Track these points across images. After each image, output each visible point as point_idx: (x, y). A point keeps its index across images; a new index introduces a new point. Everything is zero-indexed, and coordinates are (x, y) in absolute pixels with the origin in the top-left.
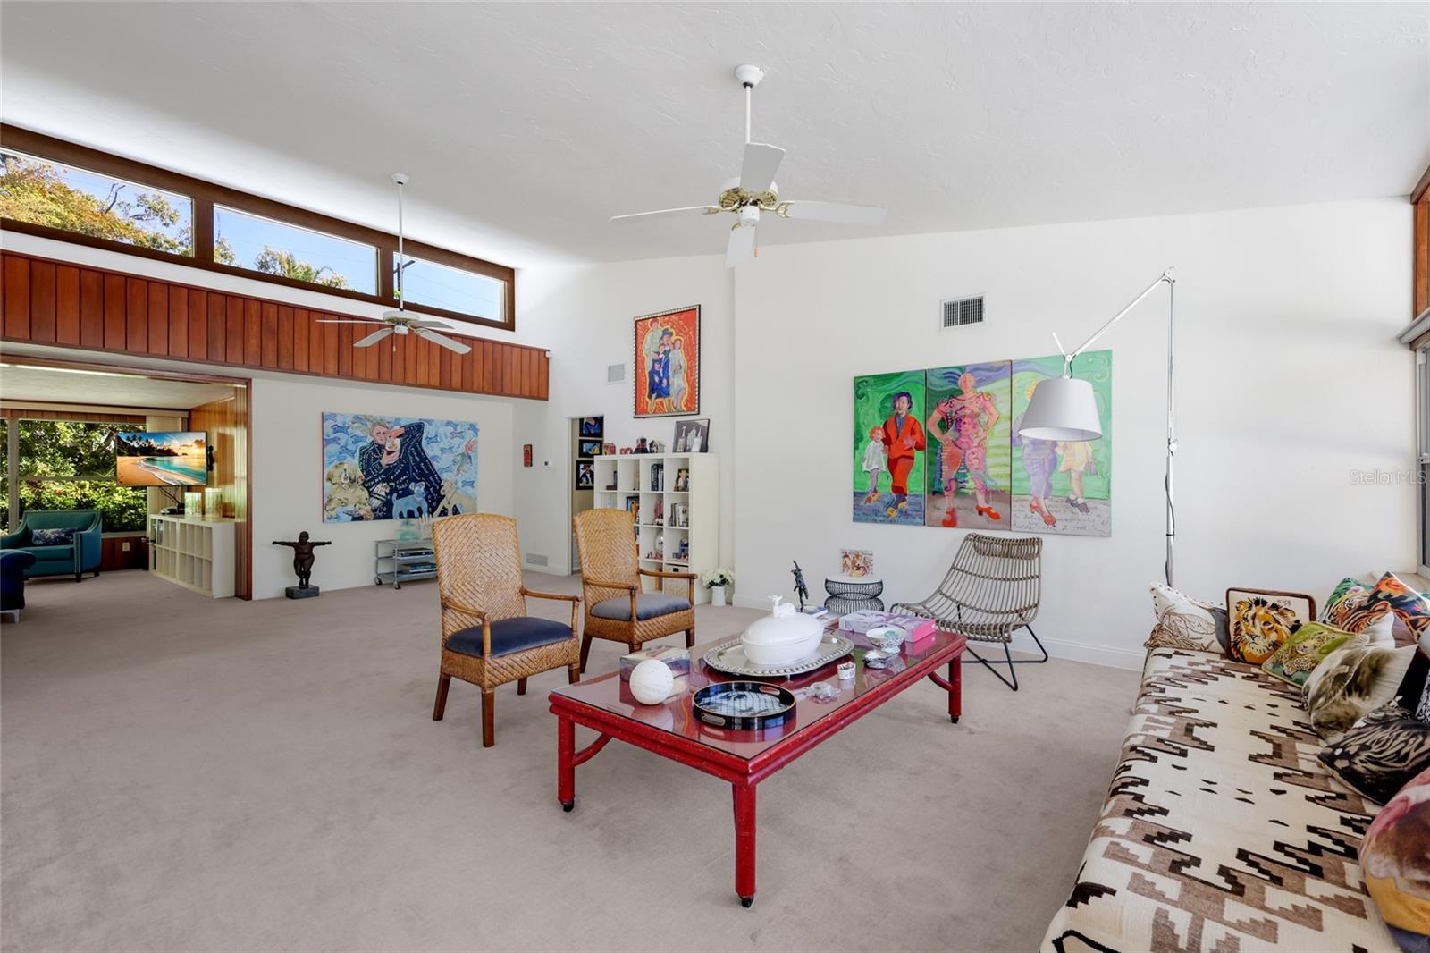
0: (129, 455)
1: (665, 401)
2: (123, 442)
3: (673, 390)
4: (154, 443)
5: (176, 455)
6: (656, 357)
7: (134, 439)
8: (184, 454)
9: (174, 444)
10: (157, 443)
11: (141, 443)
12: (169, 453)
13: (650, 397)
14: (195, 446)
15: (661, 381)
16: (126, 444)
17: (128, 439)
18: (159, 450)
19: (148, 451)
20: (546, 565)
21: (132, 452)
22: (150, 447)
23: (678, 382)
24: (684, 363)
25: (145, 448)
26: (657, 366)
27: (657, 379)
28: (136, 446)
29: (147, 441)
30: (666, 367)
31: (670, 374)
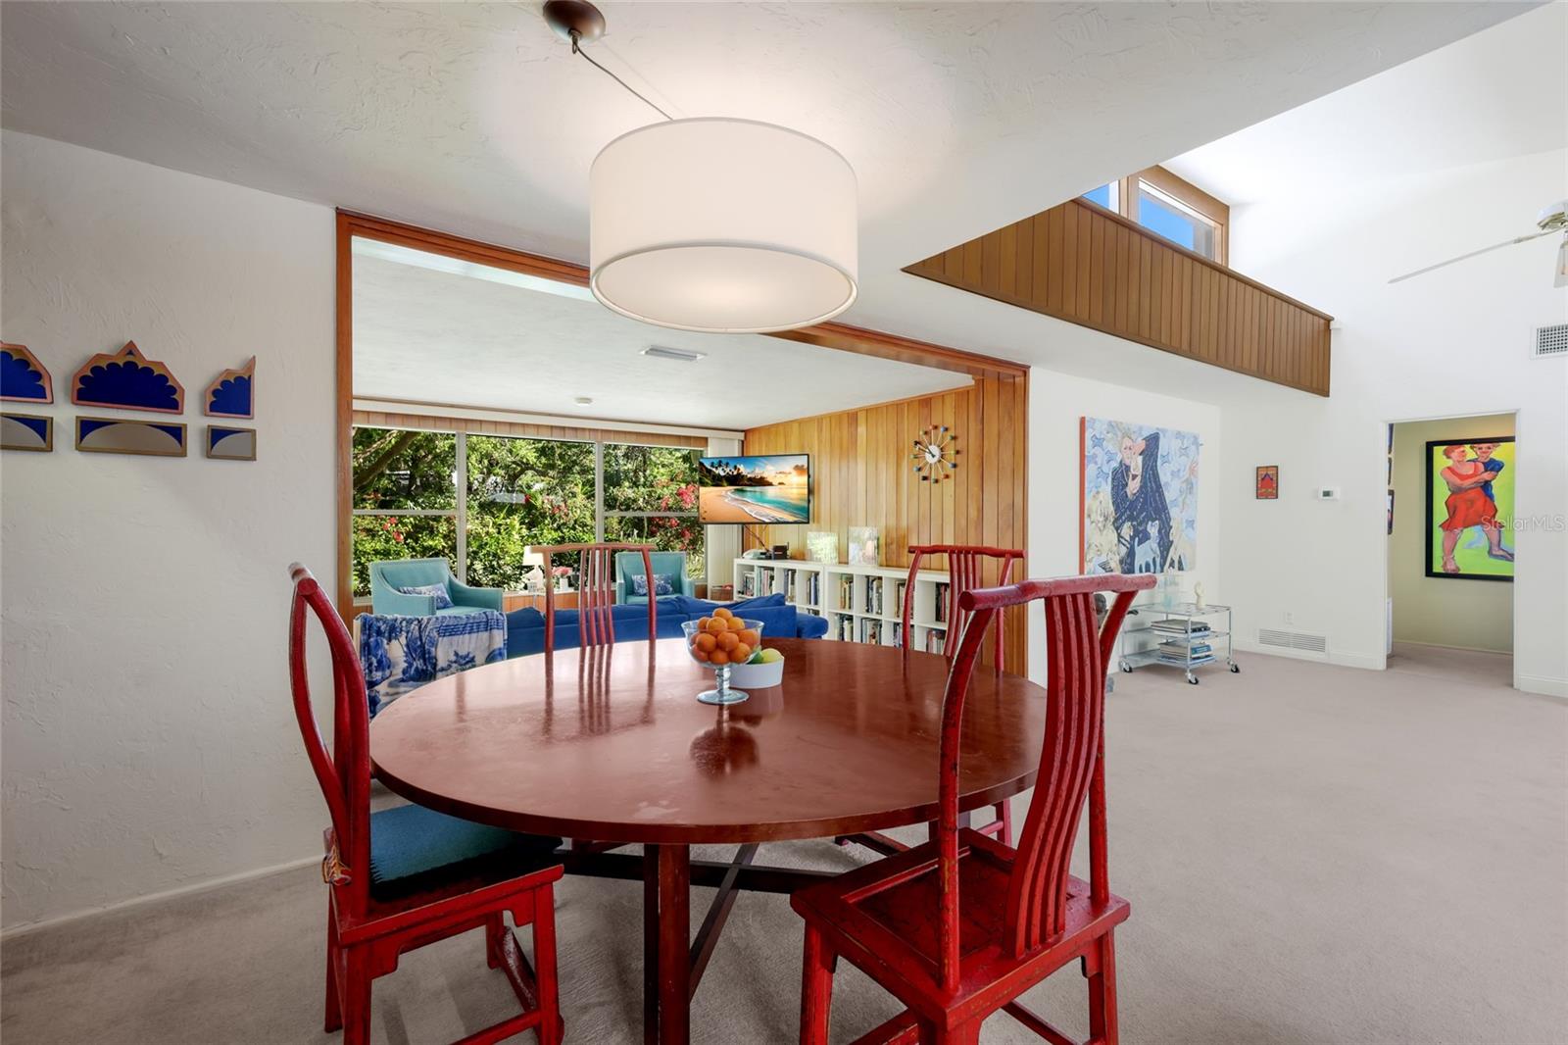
0: (713, 486)
2: (706, 469)
4: (744, 470)
5: (770, 484)
7: (720, 466)
8: (780, 484)
9: (768, 471)
10: (748, 470)
11: (728, 470)
12: (762, 482)
14: (794, 473)
16: (709, 471)
17: (712, 466)
18: (750, 479)
19: (735, 480)
20: (1322, 649)
21: (717, 481)
22: (739, 474)
25: (734, 476)
28: (722, 474)
29: (735, 467)
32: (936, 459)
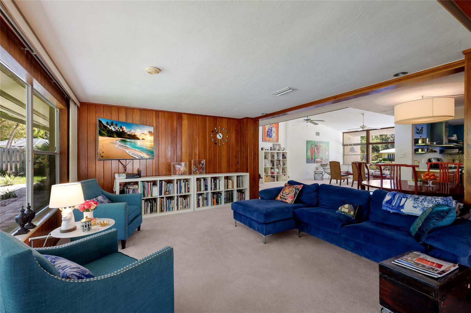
0: (108, 136)
1: (271, 139)
2: (103, 125)
3: (273, 136)
4: (126, 129)
5: (138, 139)
6: (269, 128)
7: (112, 125)
8: (143, 139)
9: (137, 132)
10: (128, 130)
11: (117, 128)
12: (134, 137)
13: (267, 137)
14: (148, 134)
15: (270, 134)
16: (106, 127)
17: (107, 123)
18: (129, 135)
19: (121, 134)
21: (111, 134)
22: (123, 131)
23: (274, 135)
24: (275, 131)
25: (120, 132)
26: (269, 130)
27: (269, 133)
28: (114, 130)
29: (121, 127)
30: (271, 131)
31: (272, 133)
32: (221, 138)
